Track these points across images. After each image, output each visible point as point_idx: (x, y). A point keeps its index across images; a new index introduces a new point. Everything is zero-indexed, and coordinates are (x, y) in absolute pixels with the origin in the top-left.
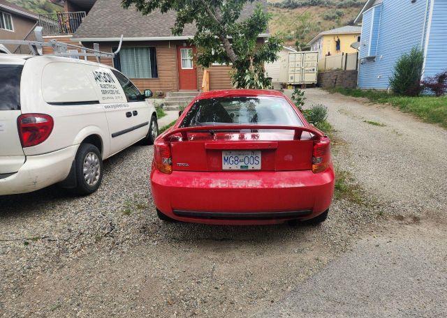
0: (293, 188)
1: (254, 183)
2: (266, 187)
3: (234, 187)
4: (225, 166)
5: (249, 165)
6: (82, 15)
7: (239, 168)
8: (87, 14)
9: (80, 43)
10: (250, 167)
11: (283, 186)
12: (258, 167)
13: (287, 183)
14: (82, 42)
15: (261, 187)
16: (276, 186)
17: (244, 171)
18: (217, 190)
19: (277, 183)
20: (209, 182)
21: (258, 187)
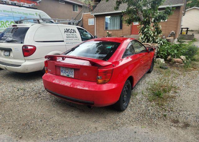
0: (82, 89)
1: (68, 84)
2: (71, 86)
3: (60, 84)
4: (62, 74)
5: (70, 75)
6: (97, 4)
7: (66, 76)
8: (99, 3)
9: (94, 16)
10: (70, 76)
11: (78, 87)
12: (73, 76)
13: (81, 86)
14: (95, 15)
15: (69, 86)
16: (75, 87)
17: (68, 77)
18: (55, 84)
19: (77, 85)
20: (54, 80)
21: (68, 86)
